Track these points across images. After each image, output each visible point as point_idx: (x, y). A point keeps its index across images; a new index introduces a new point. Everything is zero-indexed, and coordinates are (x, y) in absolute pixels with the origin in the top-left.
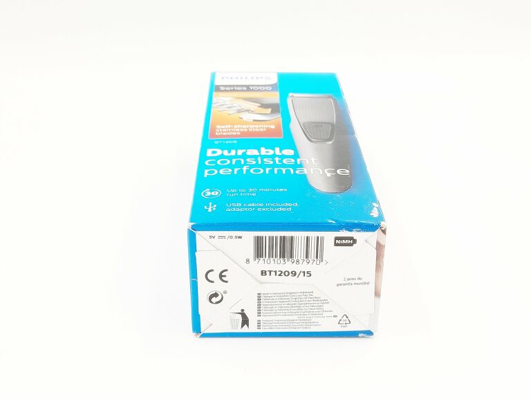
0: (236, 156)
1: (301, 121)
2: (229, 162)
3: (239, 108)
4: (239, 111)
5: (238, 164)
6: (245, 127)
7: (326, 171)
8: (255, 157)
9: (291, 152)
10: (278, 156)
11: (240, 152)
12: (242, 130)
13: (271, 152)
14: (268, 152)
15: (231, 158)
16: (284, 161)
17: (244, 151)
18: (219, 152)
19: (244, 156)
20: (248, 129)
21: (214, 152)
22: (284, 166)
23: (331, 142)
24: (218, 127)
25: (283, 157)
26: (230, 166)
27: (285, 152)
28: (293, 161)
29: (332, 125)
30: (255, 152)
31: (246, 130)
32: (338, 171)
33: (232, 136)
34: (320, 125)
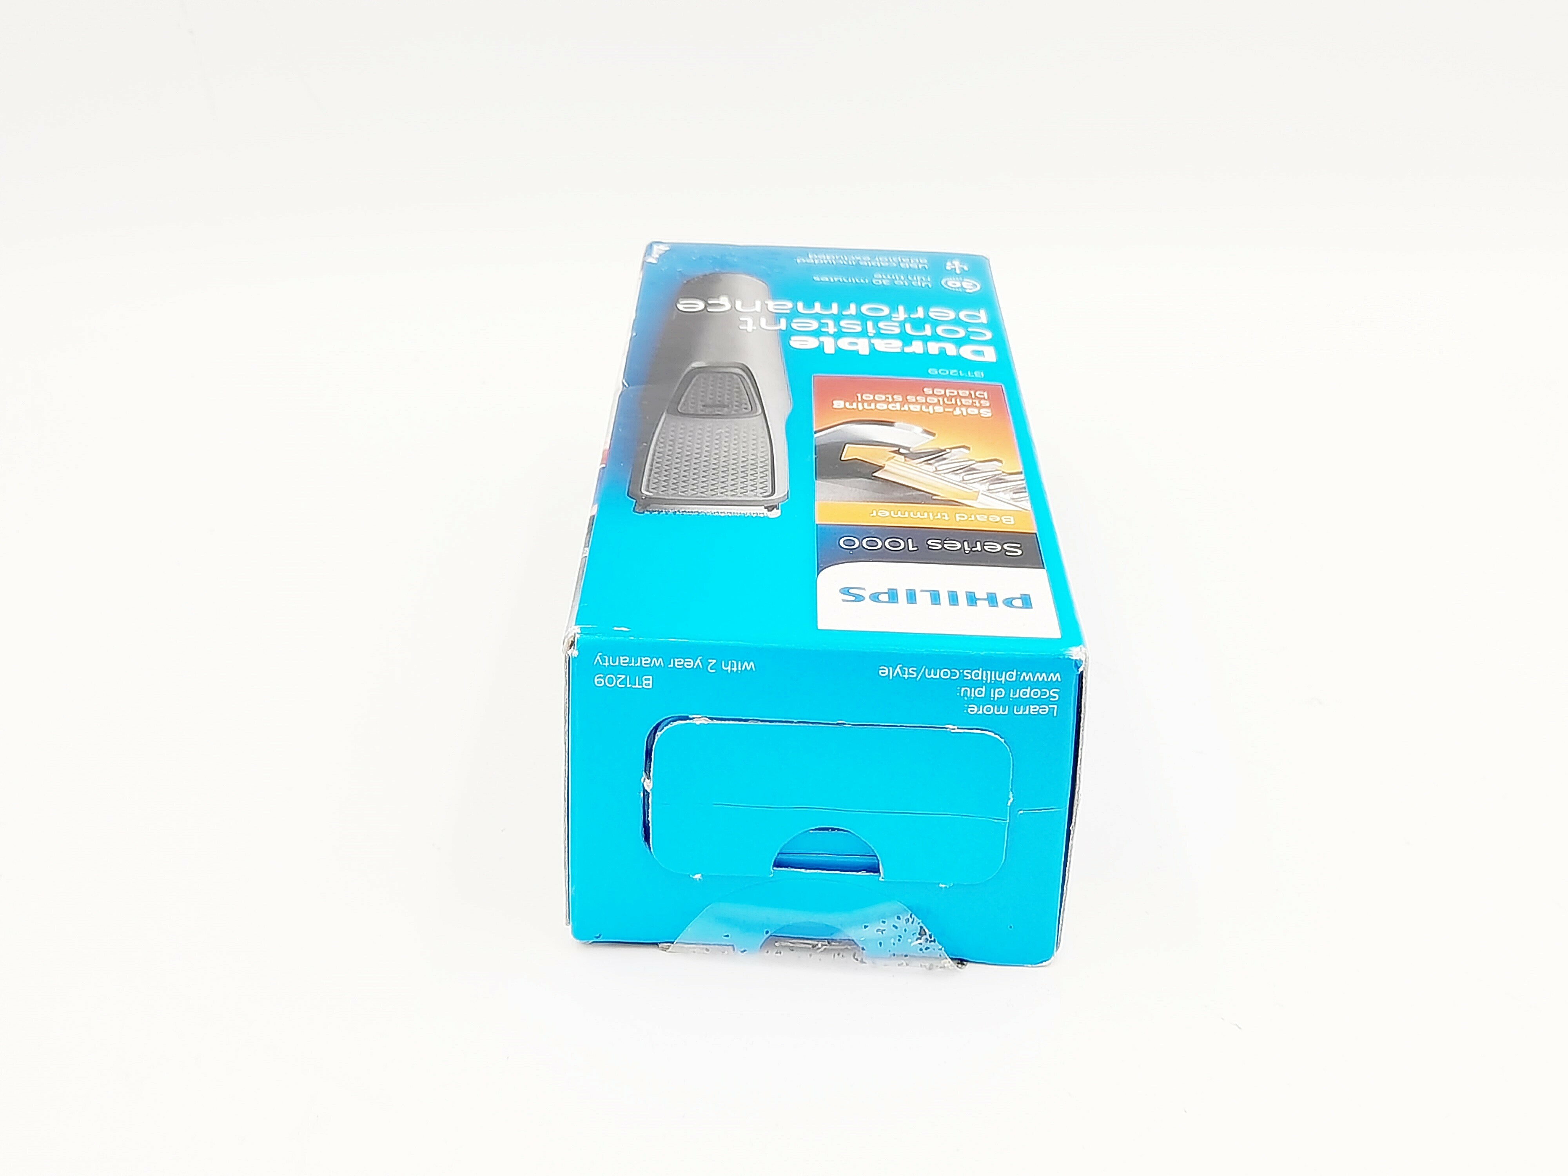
0: (925, 340)
1: (758, 420)
2: (939, 330)
3: (941, 466)
4: (936, 455)
5: (919, 324)
6: (912, 407)
7: (728, 307)
8: (879, 335)
9: (796, 342)
10: (827, 334)
11: (917, 347)
12: (921, 399)
13: (844, 343)
14: (851, 343)
15: (936, 338)
16: (815, 325)
17: (907, 350)
18: (967, 352)
19: (907, 339)
20: (905, 401)
21: (980, 353)
22: (817, 317)
23: (695, 365)
24: (987, 413)
25: (817, 333)
26: (935, 323)
27: (812, 343)
28: (794, 326)
29: (675, 412)
30: (881, 345)
31: (911, 398)
32: (701, 305)
33: (945, 386)
34: (708, 411)
